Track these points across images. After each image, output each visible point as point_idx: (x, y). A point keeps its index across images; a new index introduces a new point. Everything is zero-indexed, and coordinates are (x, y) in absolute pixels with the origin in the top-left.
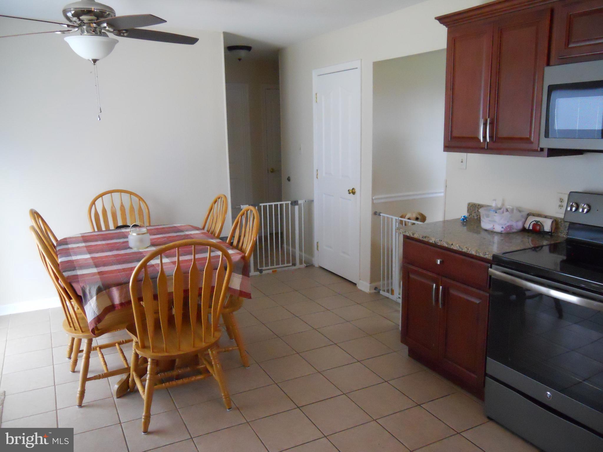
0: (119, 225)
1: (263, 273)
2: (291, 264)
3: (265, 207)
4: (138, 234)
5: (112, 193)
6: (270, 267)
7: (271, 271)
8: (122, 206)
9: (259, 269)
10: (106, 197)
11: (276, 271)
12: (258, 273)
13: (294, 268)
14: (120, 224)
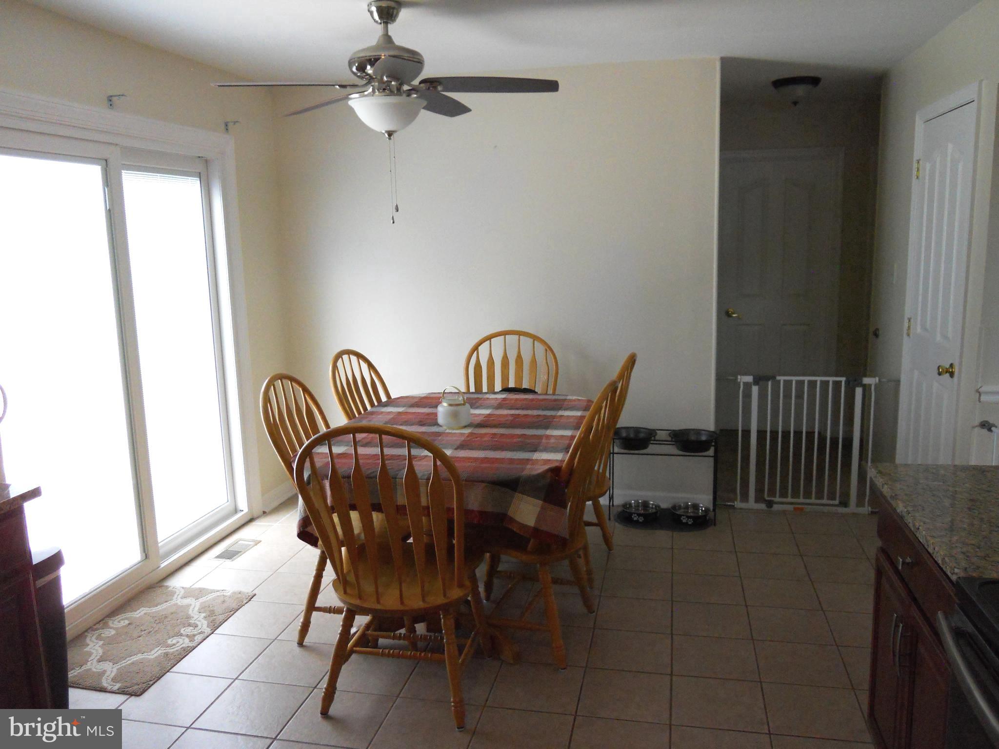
0: (509, 387)
1: (773, 509)
2: (837, 502)
3: (788, 384)
4: (450, 405)
5: (507, 336)
6: (789, 499)
7: (790, 508)
8: (519, 359)
9: (767, 499)
10: (497, 342)
11: (802, 509)
12: (763, 506)
13: (842, 510)
14: (512, 384)
